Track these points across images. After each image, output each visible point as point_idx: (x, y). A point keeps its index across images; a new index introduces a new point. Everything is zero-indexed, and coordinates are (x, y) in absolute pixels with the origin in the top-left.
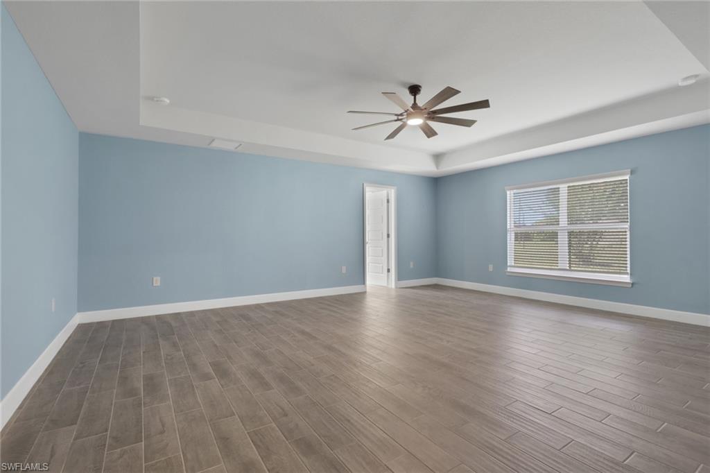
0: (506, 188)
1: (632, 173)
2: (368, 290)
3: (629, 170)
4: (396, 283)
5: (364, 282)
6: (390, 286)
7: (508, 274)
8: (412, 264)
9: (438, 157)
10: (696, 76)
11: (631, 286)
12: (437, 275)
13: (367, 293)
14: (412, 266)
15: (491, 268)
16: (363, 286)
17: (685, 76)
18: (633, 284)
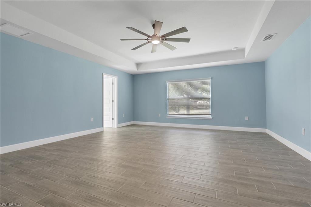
0: (166, 81)
1: (212, 79)
2: (104, 130)
3: (211, 78)
4: (117, 125)
5: (102, 126)
6: (114, 127)
7: (167, 117)
8: (124, 115)
9: (138, 65)
10: (237, 48)
11: (211, 119)
12: (134, 120)
13: (104, 132)
14: (124, 116)
15: (160, 115)
16: (102, 128)
17: (235, 47)
18: (212, 118)
